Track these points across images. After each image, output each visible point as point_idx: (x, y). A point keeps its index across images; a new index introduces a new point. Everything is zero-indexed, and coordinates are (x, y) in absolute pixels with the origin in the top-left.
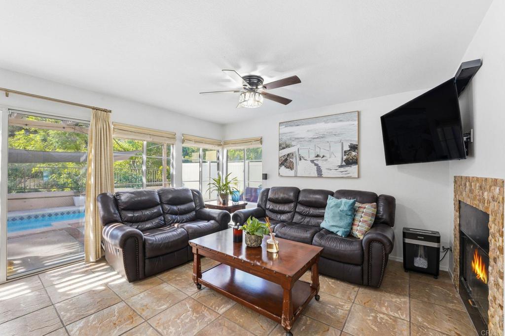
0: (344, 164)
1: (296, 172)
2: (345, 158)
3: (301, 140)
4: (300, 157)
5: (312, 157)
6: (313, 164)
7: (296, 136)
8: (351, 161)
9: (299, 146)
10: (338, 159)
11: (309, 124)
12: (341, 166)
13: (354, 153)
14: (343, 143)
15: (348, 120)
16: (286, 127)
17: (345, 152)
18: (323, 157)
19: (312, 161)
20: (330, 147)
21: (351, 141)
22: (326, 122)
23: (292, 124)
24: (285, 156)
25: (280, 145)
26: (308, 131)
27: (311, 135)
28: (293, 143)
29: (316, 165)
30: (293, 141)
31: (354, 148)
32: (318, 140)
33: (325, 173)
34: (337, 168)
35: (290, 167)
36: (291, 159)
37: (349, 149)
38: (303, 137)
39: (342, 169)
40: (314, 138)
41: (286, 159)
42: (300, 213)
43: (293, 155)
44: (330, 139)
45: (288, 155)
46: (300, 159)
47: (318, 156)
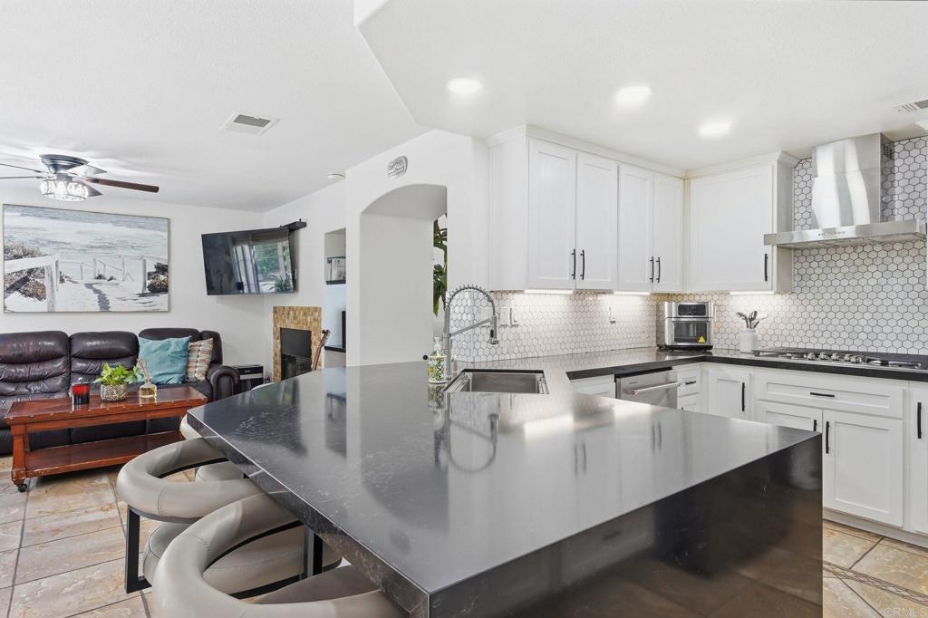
0: (147, 291)
1: (52, 304)
2: (148, 282)
3: (65, 246)
4: (61, 277)
5: (90, 278)
6: (91, 291)
7: (51, 238)
8: (158, 288)
9: (57, 257)
10: (138, 284)
11: (81, 220)
12: (143, 295)
13: (162, 277)
14: (145, 261)
15: (154, 229)
16: (22, 215)
17: (149, 274)
18: (111, 279)
19: (89, 286)
20: (124, 264)
21: (158, 259)
22: (116, 223)
23: (41, 213)
24: (21, 272)
25: (6, 250)
26: (79, 232)
27: (86, 241)
28: (42, 250)
29: (96, 291)
30: (44, 245)
31: (162, 269)
32: (100, 250)
33: (113, 305)
34: (137, 297)
35: (38, 294)
36: (38, 280)
37: (155, 270)
38: (67, 241)
39: (145, 299)
40: (92, 247)
41: (25, 280)
42: (81, 373)
43: (43, 271)
44: (120, 252)
45: (30, 271)
46: (62, 281)
47: (100, 277)
